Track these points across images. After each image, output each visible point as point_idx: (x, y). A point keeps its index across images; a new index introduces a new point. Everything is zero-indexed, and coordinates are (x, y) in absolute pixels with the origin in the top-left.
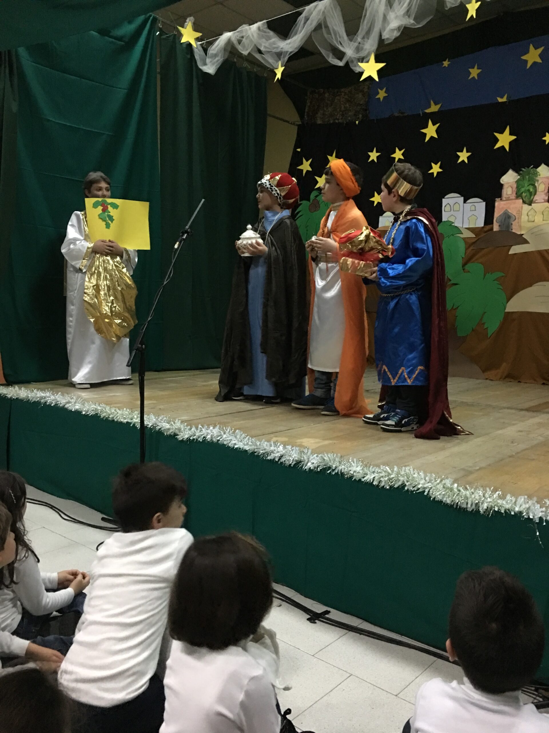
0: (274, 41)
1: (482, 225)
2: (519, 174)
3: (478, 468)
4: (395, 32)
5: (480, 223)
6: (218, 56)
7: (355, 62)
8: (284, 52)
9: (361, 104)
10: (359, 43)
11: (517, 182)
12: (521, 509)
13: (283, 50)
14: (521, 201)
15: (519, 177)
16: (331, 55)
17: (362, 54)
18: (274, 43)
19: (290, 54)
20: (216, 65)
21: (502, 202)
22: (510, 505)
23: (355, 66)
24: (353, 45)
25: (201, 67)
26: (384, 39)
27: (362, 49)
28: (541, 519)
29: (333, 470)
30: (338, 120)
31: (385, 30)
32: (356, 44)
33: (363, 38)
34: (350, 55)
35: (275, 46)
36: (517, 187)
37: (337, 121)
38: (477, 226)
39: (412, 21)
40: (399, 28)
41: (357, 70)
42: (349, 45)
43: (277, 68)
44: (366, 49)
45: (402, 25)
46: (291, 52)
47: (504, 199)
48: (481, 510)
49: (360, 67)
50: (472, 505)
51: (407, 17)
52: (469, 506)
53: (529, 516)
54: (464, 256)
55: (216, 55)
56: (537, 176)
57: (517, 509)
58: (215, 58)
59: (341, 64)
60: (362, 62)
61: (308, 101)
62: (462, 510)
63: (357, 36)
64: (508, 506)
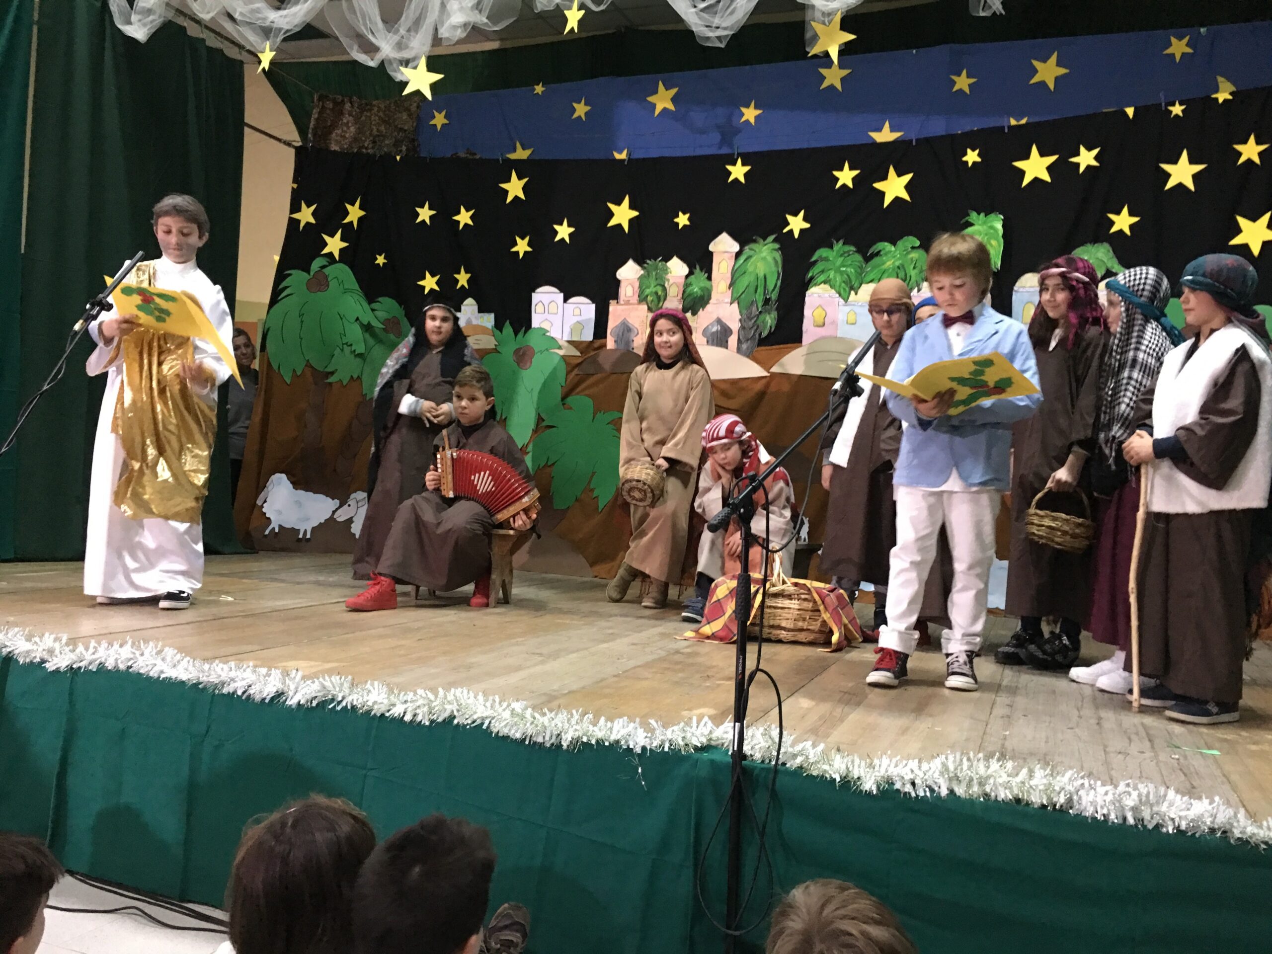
0: (258, 8)
1: (591, 339)
2: (643, 268)
3: (566, 692)
4: (459, 30)
5: (588, 336)
6: (154, 13)
7: (395, 65)
8: (276, 29)
9: (405, 131)
10: (402, 37)
11: (641, 278)
12: (618, 737)
13: (275, 26)
14: (646, 307)
15: (642, 272)
16: (356, 47)
17: (406, 55)
18: (258, 11)
19: (285, 33)
20: (148, 27)
21: (619, 307)
22: (604, 732)
23: (395, 71)
24: (391, 38)
25: (119, 26)
26: (441, 39)
27: (407, 47)
28: (644, 748)
29: (339, 702)
30: (367, 148)
31: (442, 24)
32: (396, 38)
33: (409, 30)
34: (387, 53)
35: (260, 15)
36: (640, 287)
37: (364, 150)
38: (584, 339)
39: (486, 21)
40: (465, 25)
41: (399, 77)
42: (386, 38)
43: (263, 52)
44: (413, 48)
45: (469, 23)
46: (287, 31)
47: (622, 302)
48: (563, 743)
49: (402, 73)
50: (551, 737)
51: (477, 12)
52: (547, 738)
53: (628, 746)
54: (563, 384)
55: (149, 11)
56: (667, 274)
57: (613, 737)
58: (149, 16)
59: (372, 64)
60: (406, 66)
61: (314, 111)
62: (537, 747)
63: (400, 26)
64: (600, 735)
